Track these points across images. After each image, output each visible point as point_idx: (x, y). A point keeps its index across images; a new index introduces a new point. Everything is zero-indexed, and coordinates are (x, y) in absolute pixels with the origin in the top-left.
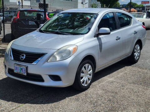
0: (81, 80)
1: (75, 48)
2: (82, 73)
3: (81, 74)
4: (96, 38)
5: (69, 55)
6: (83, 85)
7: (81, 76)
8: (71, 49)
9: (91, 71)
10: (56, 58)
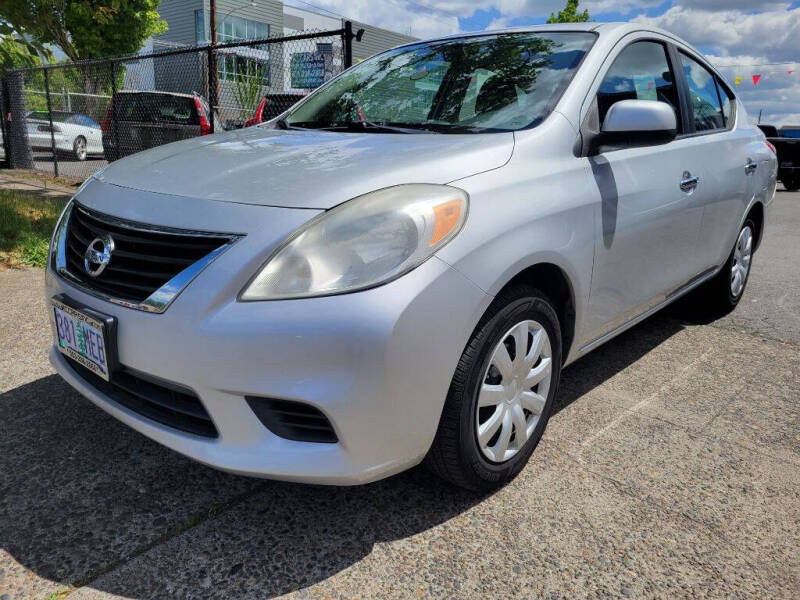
0: (482, 429)
1: (449, 210)
2: (490, 382)
3: (485, 387)
4: (585, 161)
5: (404, 257)
6: (490, 453)
7: (483, 402)
8: (420, 210)
9: (546, 362)
10: (306, 273)
